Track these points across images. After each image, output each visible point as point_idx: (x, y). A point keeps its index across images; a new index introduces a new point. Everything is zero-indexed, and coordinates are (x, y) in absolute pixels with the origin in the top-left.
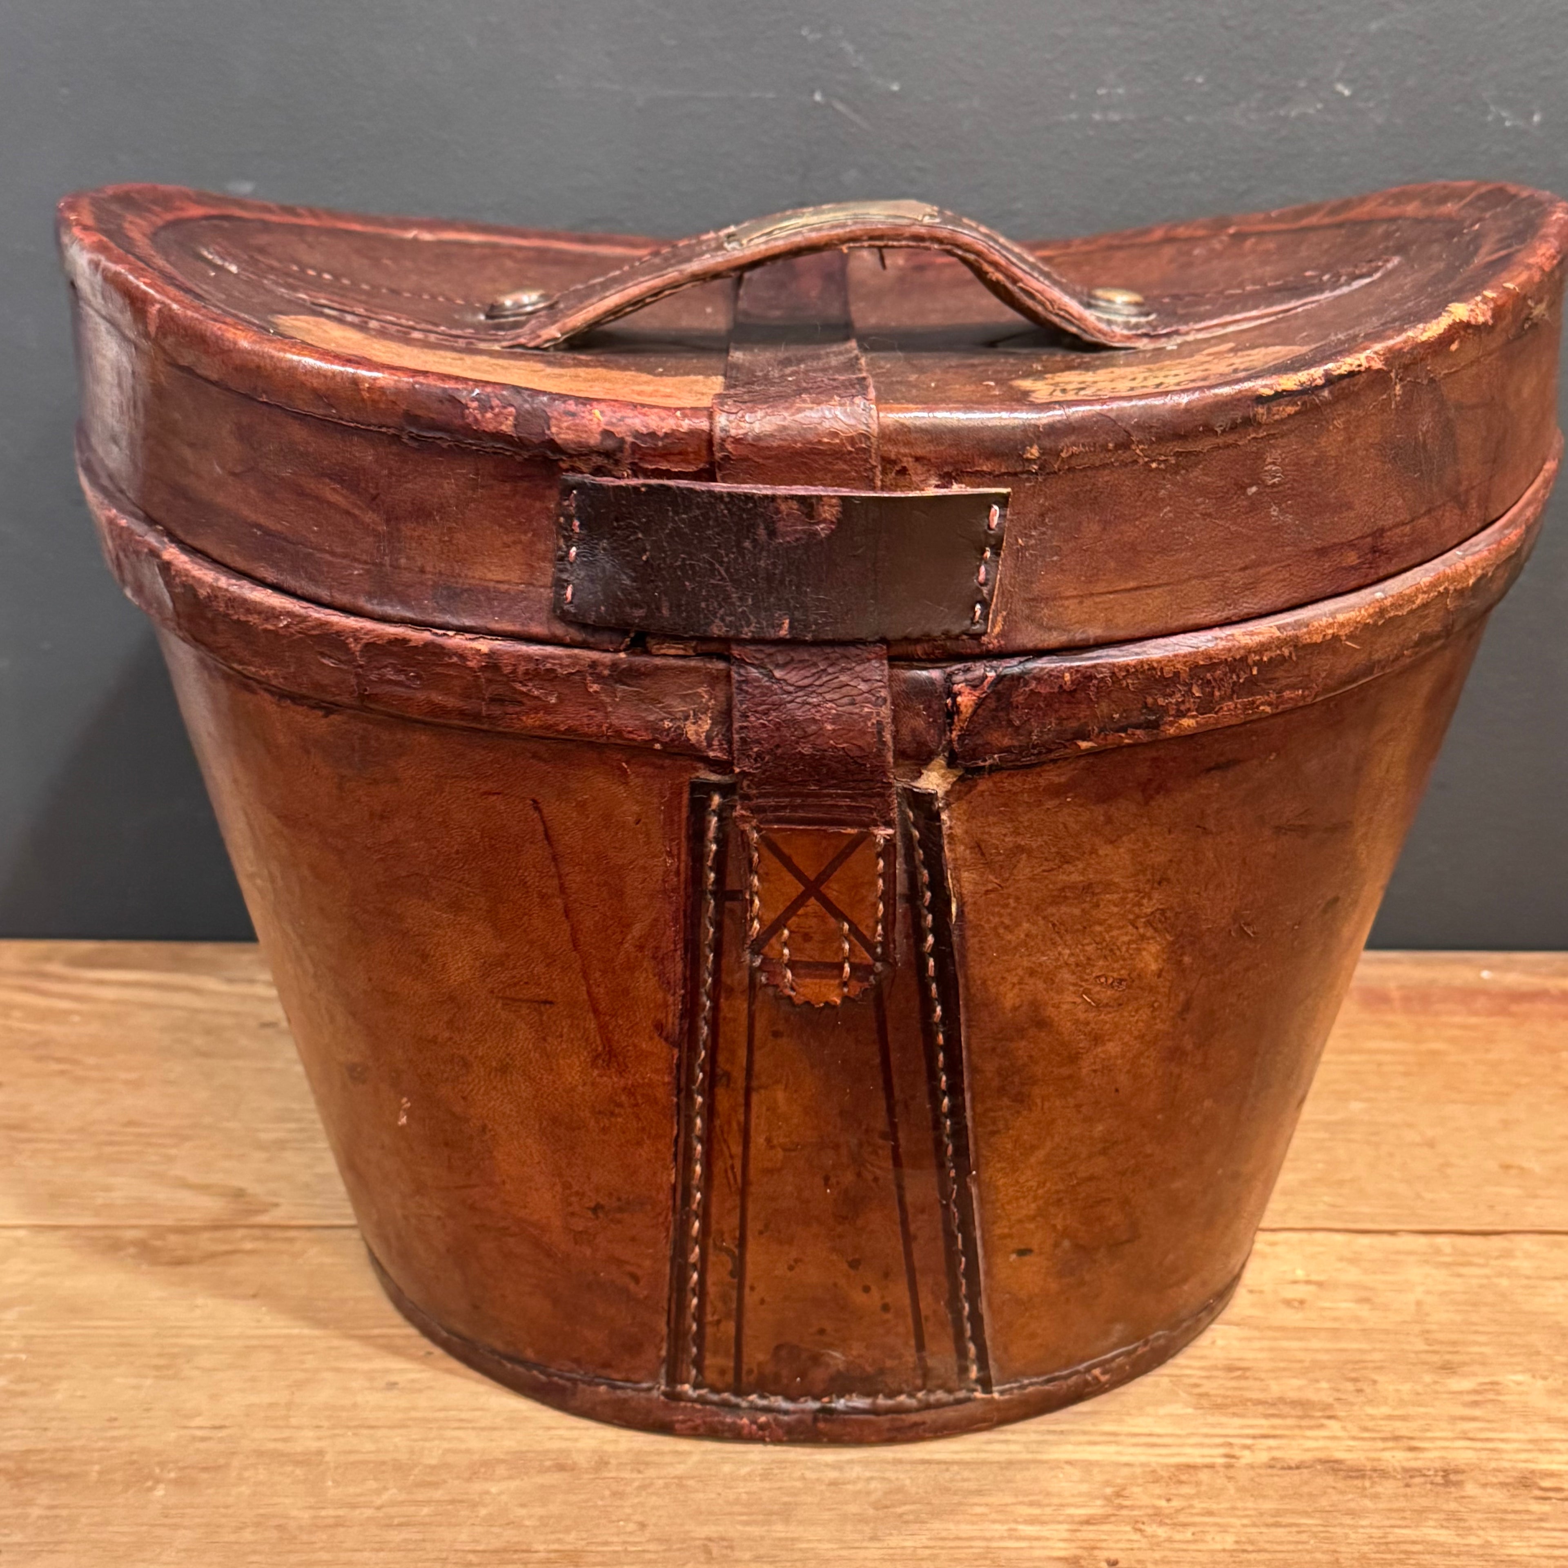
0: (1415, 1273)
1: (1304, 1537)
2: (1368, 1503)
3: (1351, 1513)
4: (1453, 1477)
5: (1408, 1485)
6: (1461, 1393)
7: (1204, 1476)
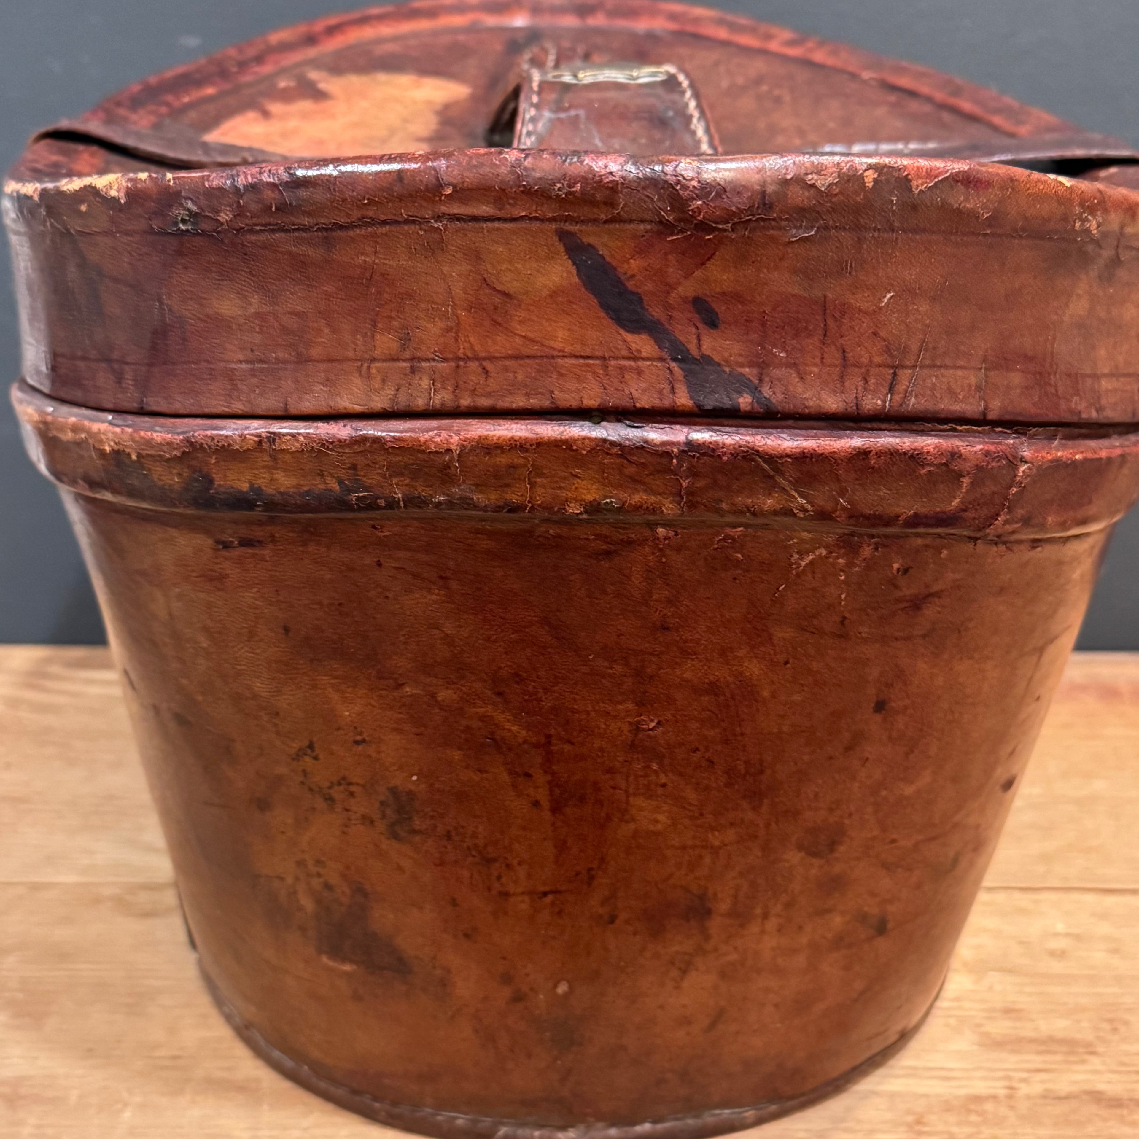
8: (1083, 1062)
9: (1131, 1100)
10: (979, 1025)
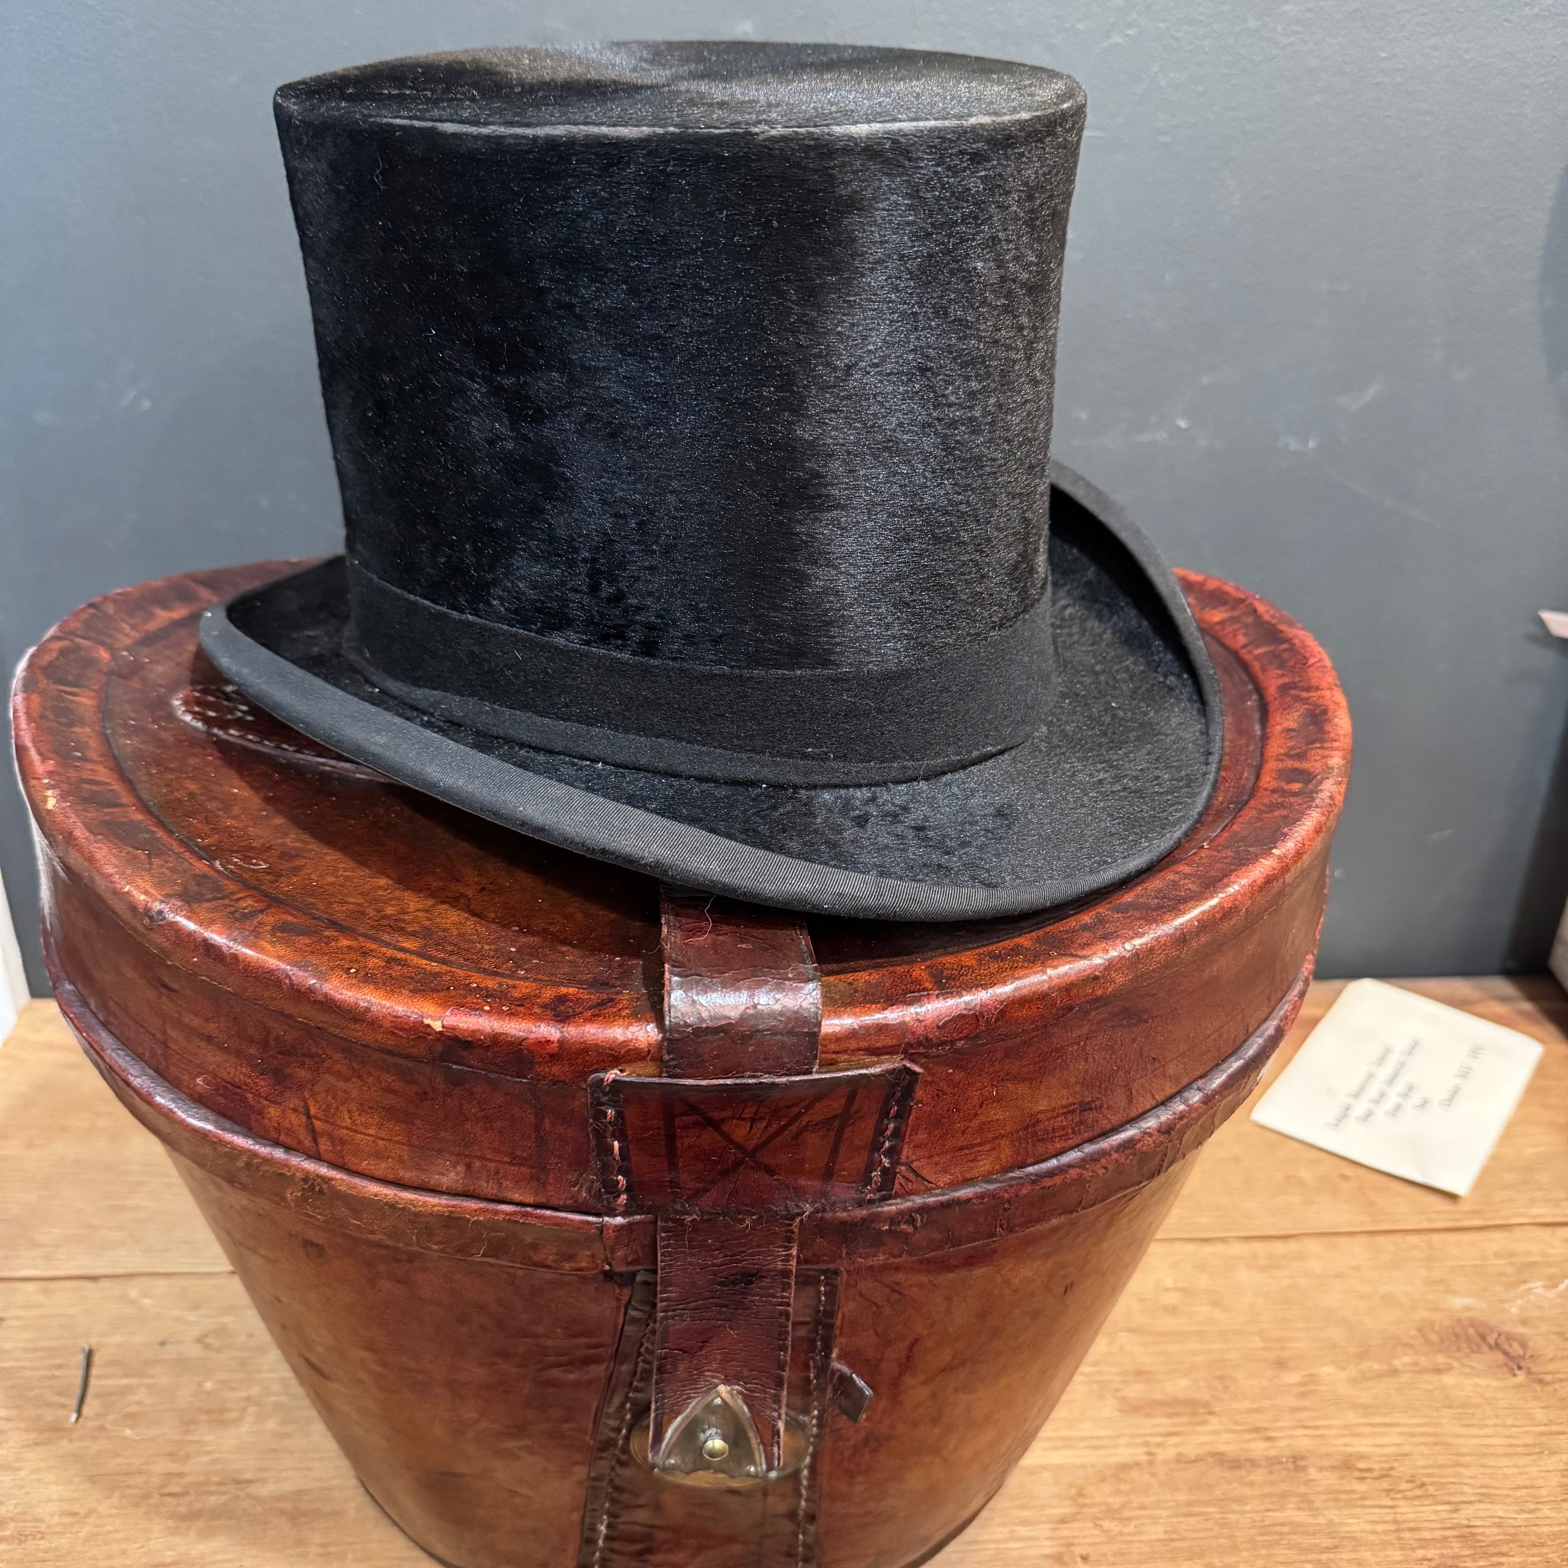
0: (1244, 1276)
1: (1209, 1524)
2: (1247, 1491)
3: (1237, 1500)
4: (1301, 1463)
5: (1271, 1473)
6: (1291, 1385)
7: (1135, 1474)
8: (1204, 1423)
9: (1247, 1460)
10: (1117, 1390)
